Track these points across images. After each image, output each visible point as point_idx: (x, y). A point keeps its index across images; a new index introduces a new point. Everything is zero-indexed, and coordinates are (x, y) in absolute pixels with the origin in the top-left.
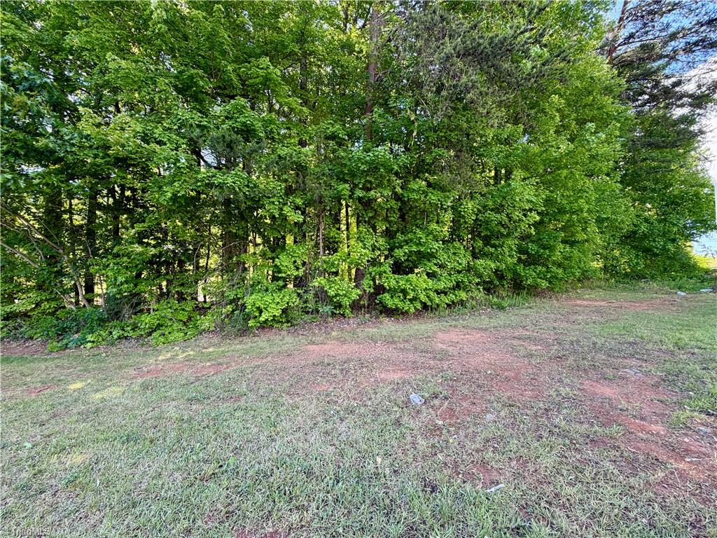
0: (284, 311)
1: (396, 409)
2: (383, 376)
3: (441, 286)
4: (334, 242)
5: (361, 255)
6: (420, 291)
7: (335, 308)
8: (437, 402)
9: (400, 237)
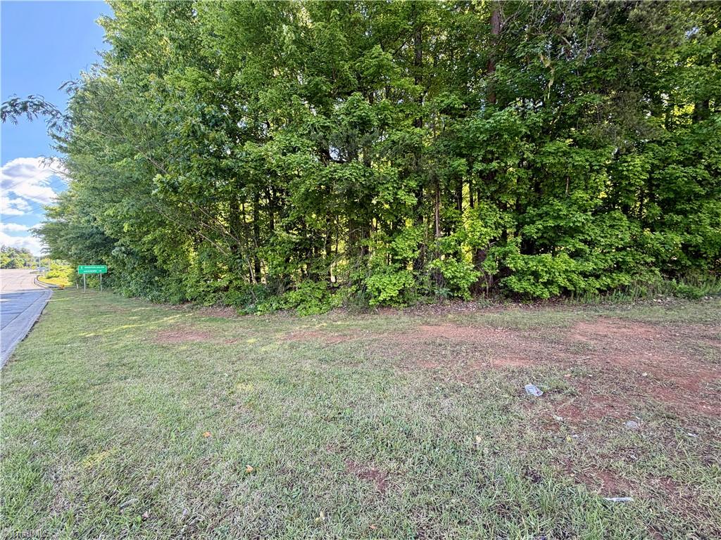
0: (401, 292)
1: (507, 396)
2: (497, 362)
3: (590, 266)
4: (451, 222)
5: (481, 235)
6: (557, 274)
7: (452, 290)
8: (559, 397)
9: (531, 211)
